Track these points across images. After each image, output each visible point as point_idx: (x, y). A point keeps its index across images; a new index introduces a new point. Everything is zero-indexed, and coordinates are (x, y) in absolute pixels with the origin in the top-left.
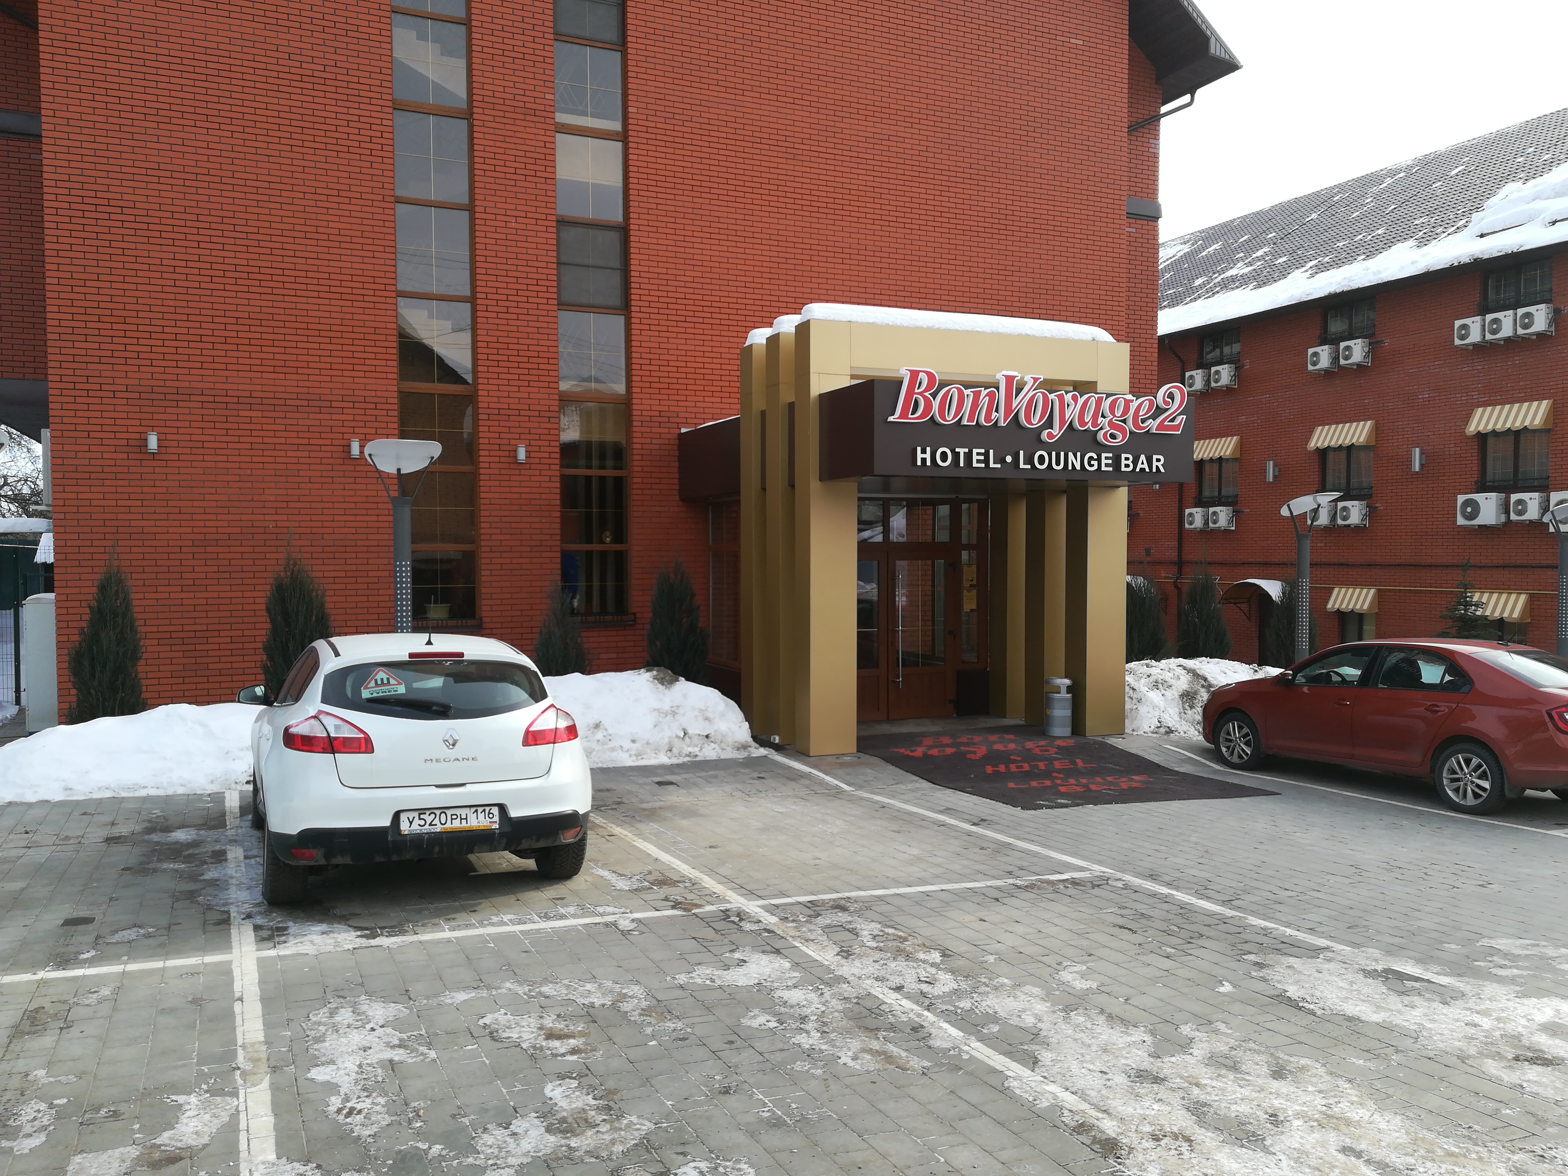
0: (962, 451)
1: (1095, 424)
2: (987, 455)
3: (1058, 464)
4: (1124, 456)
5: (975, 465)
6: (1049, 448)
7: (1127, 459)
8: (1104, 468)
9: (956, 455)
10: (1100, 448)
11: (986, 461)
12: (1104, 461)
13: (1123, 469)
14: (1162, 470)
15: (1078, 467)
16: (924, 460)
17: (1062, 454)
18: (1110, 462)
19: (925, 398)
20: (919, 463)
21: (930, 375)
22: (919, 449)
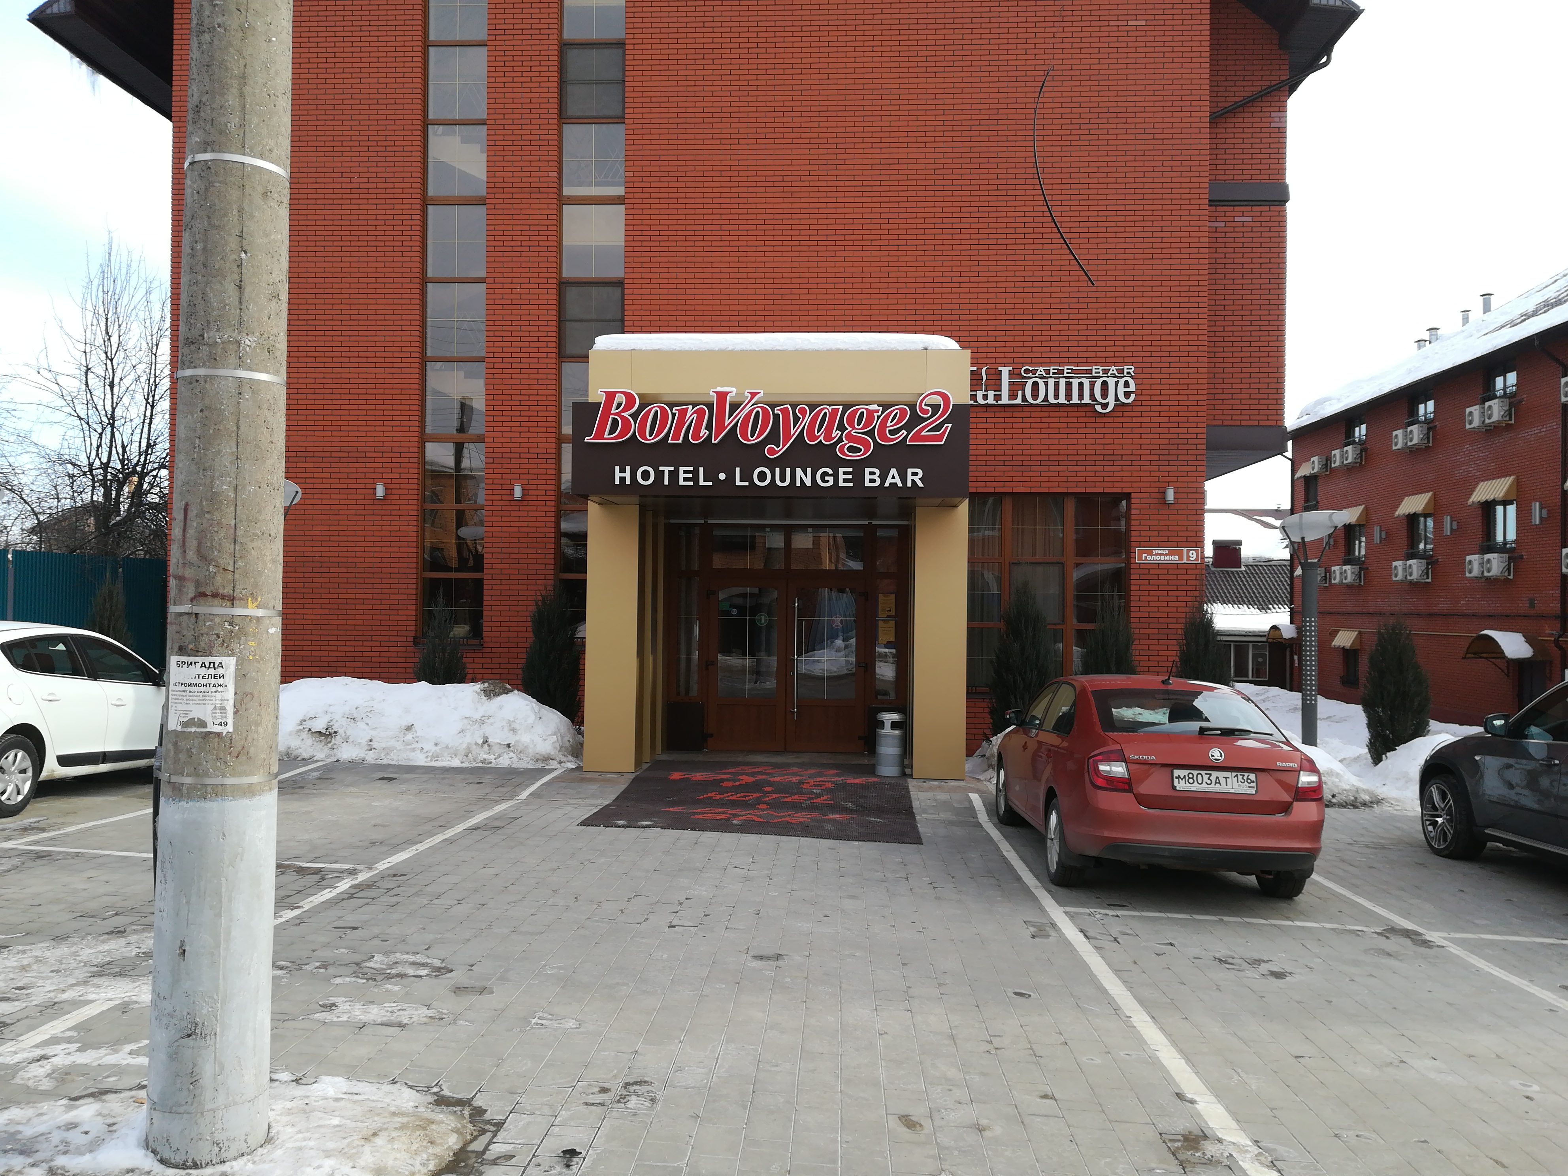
0: (666, 469)
1: (828, 437)
2: (696, 473)
3: (783, 479)
4: (867, 470)
5: (682, 482)
6: (771, 464)
7: (874, 473)
8: (841, 484)
9: (660, 475)
10: (837, 463)
11: (695, 478)
12: (841, 477)
13: (867, 484)
14: (920, 484)
15: (808, 482)
16: (623, 479)
17: (788, 470)
18: (850, 477)
19: (623, 418)
20: (617, 482)
21: (630, 397)
22: (617, 468)
